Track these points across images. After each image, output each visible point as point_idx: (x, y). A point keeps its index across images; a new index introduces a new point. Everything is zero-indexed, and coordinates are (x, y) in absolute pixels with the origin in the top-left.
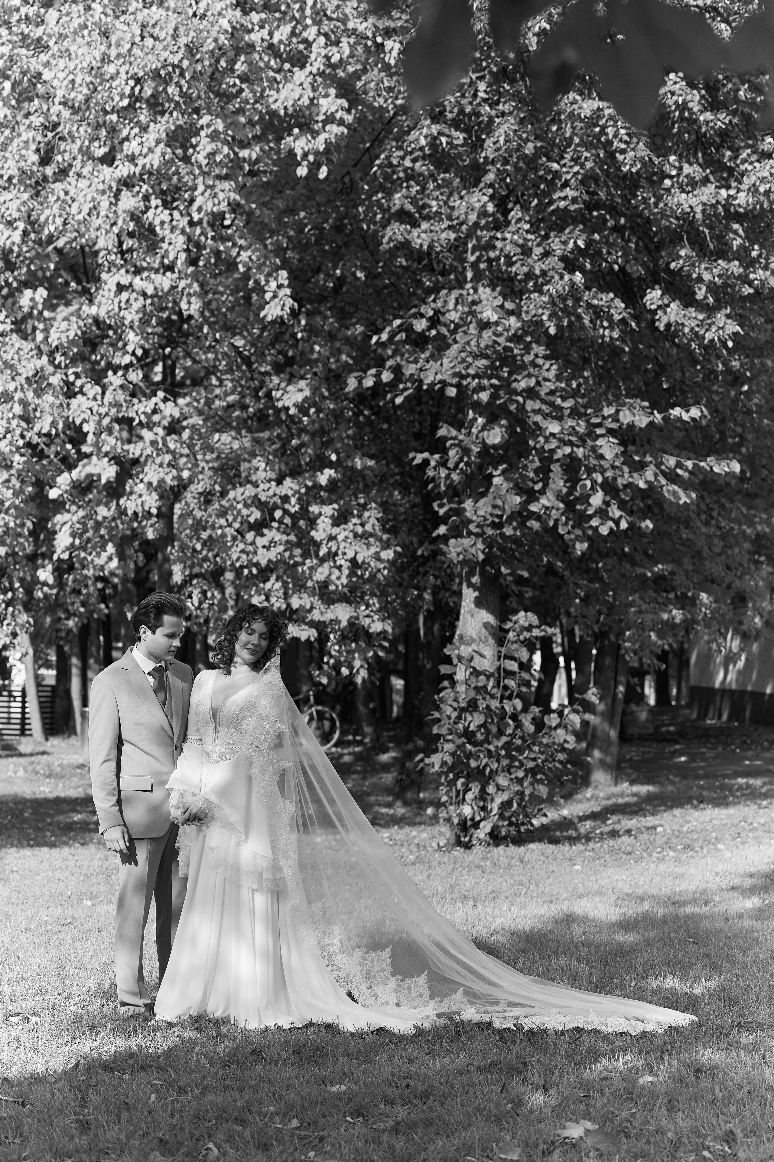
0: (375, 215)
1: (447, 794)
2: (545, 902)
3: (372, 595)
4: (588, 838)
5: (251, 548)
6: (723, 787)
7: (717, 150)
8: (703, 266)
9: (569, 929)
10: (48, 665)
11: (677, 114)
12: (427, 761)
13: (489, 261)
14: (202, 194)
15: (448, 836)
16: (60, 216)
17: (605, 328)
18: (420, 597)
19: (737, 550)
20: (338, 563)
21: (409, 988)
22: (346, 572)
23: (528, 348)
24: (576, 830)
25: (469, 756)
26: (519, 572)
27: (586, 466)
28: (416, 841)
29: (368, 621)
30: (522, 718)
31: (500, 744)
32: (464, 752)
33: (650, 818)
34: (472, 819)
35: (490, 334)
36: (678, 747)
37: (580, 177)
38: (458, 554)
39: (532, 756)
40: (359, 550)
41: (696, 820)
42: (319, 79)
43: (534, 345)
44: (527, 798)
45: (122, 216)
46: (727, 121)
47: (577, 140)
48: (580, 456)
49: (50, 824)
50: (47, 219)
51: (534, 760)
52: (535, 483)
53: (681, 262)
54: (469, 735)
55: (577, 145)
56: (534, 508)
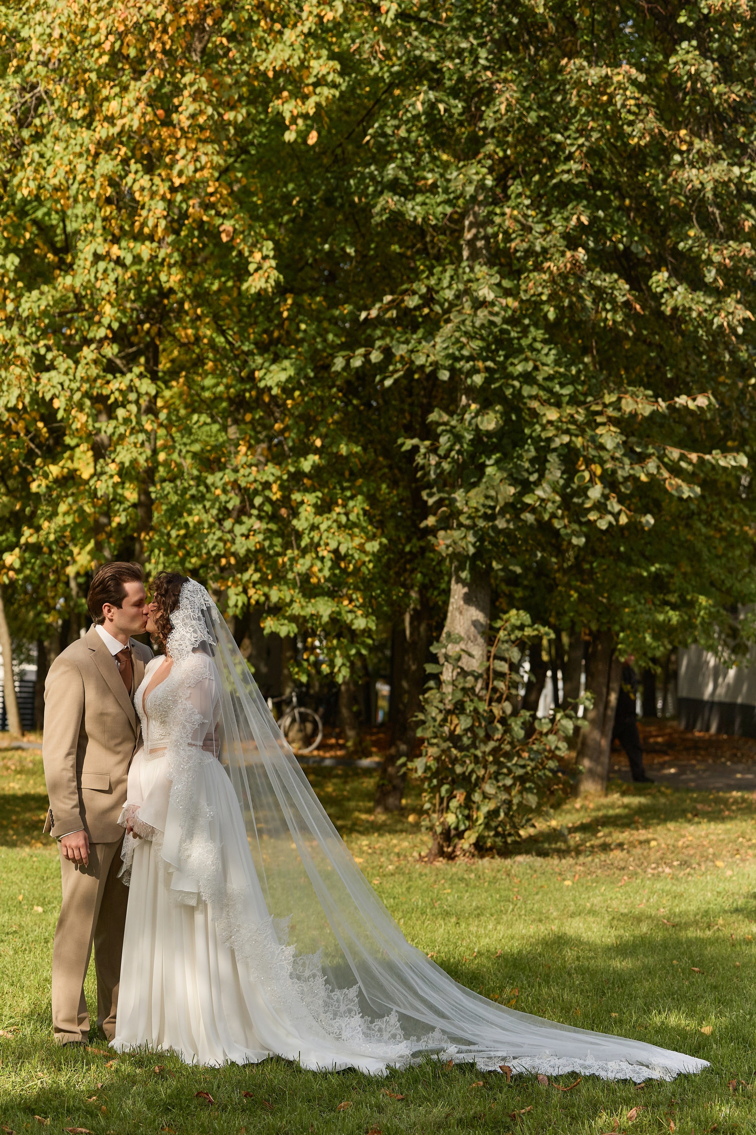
0: (367, 187)
1: (430, 801)
2: (533, 921)
3: (357, 589)
4: (578, 852)
5: (229, 536)
6: (718, 801)
7: (730, 126)
8: (713, 247)
9: (560, 952)
10: (29, 660)
11: (689, 84)
12: (410, 765)
13: (486, 238)
14: (183, 158)
15: (430, 845)
16: (34, 179)
17: (607, 311)
18: (407, 595)
19: (738, 553)
20: (320, 554)
21: (380, 1030)
22: (328, 564)
23: (525, 331)
24: (565, 841)
25: (454, 761)
26: (511, 568)
27: (584, 457)
28: (396, 850)
29: (350, 616)
30: (512, 722)
31: (488, 749)
32: (449, 757)
33: (642, 831)
34: (457, 828)
35: (486, 312)
36: (667, 758)
37: (585, 149)
38: (448, 547)
39: (522, 762)
40: (342, 540)
41: (692, 835)
42: (311, 41)
43: (532, 329)
44: (515, 808)
45: (99, 181)
46: (742, 94)
47: (583, 110)
48: (579, 446)
49: (15, 822)
50: (20, 184)
51: (524, 767)
52: (531, 474)
53: (690, 242)
54: (454, 739)
55: (584, 115)
56: (528, 500)
